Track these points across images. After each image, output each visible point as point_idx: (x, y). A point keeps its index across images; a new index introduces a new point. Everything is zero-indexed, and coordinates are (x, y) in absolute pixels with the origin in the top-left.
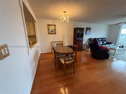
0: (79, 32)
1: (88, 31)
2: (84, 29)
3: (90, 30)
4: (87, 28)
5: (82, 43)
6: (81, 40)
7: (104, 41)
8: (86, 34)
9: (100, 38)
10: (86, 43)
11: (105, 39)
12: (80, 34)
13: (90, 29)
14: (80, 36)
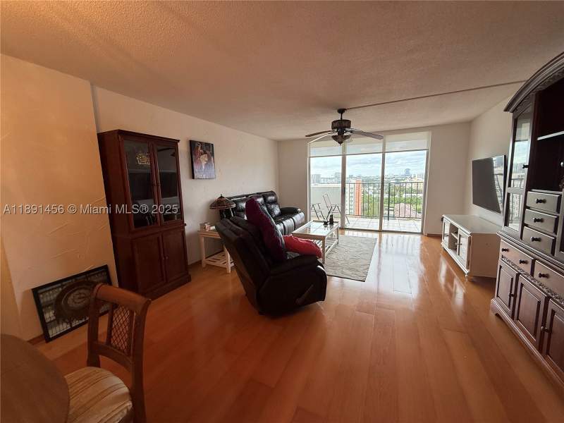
0: (143, 160)
1: (204, 159)
2: (175, 143)
3: (213, 154)
4: (192, 145)
5: (183, 232)
6: (168, 218)
7: (272, 206)
8: (193, 177)
9: (259, 195)
10: (203, 226)
11: (273, 198)
12: (157, 180)
13: (208, 149)
14: (157, 190)
